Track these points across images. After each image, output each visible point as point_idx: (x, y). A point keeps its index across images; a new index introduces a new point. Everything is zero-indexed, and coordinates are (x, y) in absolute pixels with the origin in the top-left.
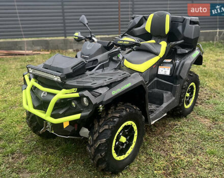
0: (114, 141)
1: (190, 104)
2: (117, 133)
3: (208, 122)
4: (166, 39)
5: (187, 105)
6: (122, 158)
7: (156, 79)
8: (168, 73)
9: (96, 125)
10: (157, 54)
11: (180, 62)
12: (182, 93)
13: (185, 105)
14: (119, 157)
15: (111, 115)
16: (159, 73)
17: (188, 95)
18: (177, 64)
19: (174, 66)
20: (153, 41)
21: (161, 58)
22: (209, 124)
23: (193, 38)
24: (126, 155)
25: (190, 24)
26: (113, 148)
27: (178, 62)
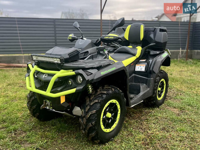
0: (102, 114)
1: (162, 97)
2: (105, 108)
3: (176, 111)
4: (141, 45)
5: (159, 97)
6: (108, 130)
7: (133, 75)
8: (143, 69)
9: (88, 100)
10: (134, 55)
11: (153, 61)
12: (155, 86)
13: (158, 97)
14: (106, 129)
15: (100, 92)
16: (136, 70)
17: (159, 89)
18: (150, 62)
19: (148, 64)
20: (130, 47)
21: (137, 58)
22: (178, 112)
23: (162, 42)
24: (112, 129)
25: (160, 31)
26: (101, 120)
27: (151, 61)
